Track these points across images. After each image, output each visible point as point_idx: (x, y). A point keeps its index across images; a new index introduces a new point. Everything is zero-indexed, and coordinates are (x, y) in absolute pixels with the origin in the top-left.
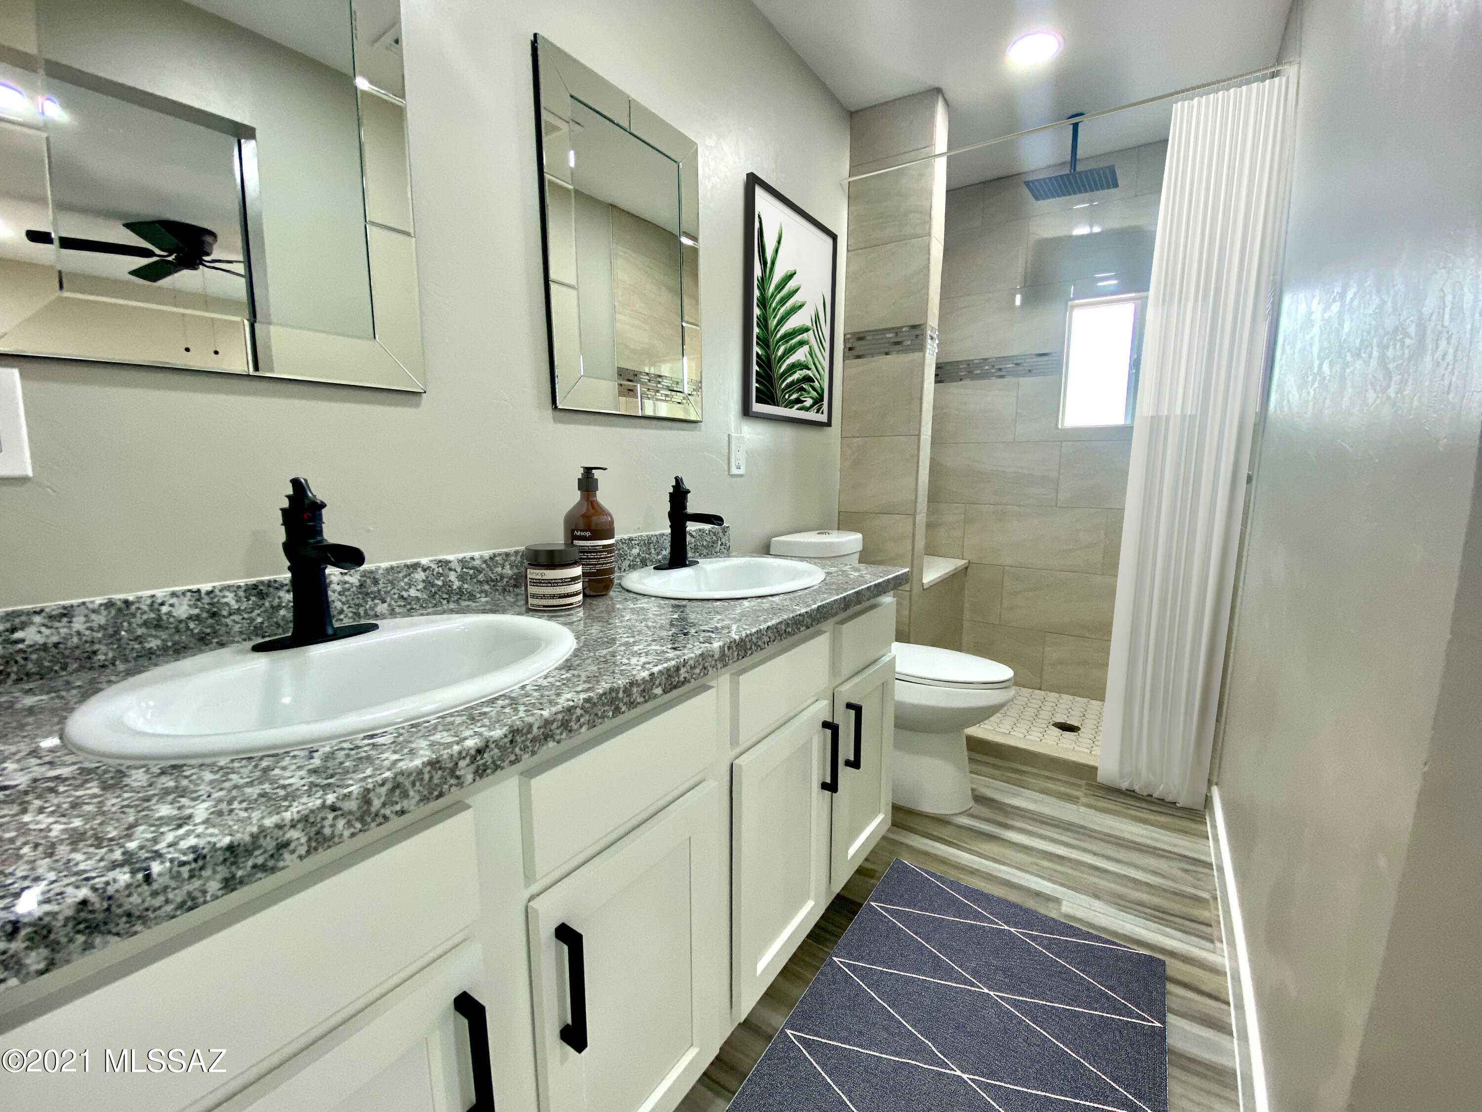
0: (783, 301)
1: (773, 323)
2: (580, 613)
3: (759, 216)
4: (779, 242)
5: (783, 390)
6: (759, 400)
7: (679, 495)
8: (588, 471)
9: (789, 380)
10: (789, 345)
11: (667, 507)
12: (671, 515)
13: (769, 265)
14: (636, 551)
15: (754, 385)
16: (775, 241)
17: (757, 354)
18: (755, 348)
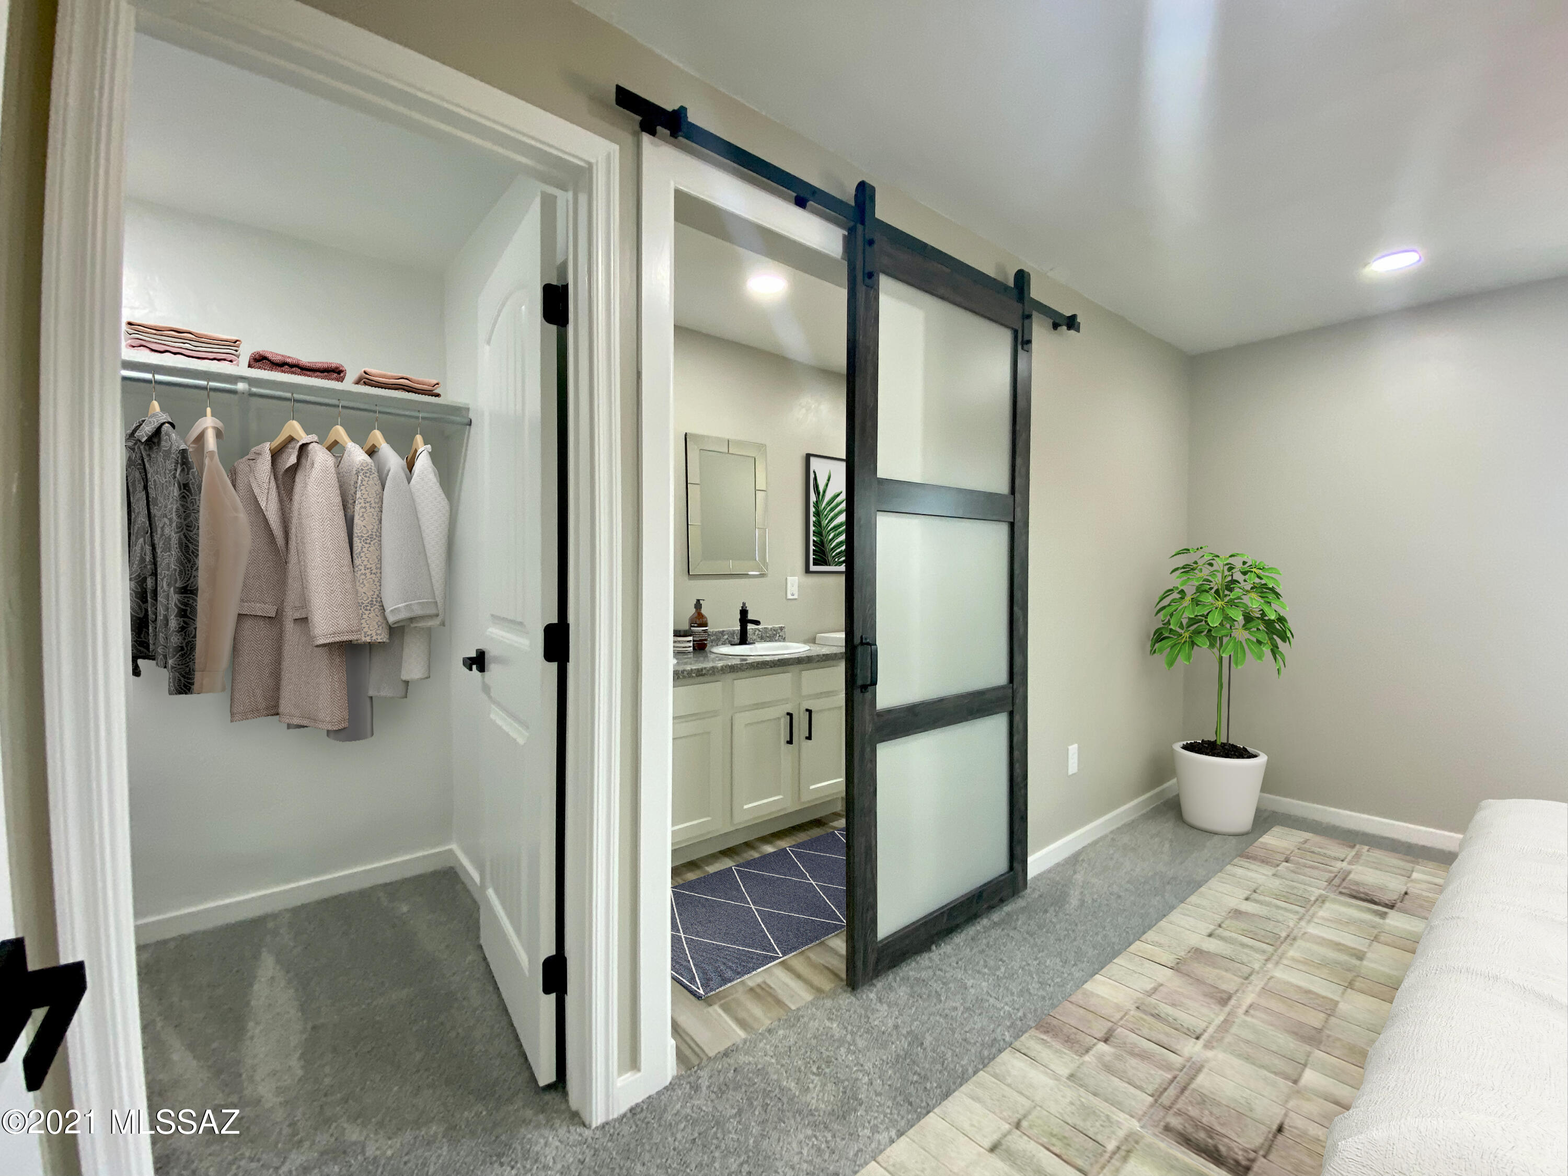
0: (832, 510)
1: (825, 522)
2: (691, 655)
3: (814, 472)
4: (829, 480)
5: (834, 557)
6: (815, 564)
7: (744, 612)
8: (698, 601)
9: (838, 551)
10: (837, 532)
11: (739, 617)
12: (740, 620)
13: (821, 494)
14: (726, 637)
15: (812, 557)
16: (825, 481)
17: (814, 541)
18: (812, 538)
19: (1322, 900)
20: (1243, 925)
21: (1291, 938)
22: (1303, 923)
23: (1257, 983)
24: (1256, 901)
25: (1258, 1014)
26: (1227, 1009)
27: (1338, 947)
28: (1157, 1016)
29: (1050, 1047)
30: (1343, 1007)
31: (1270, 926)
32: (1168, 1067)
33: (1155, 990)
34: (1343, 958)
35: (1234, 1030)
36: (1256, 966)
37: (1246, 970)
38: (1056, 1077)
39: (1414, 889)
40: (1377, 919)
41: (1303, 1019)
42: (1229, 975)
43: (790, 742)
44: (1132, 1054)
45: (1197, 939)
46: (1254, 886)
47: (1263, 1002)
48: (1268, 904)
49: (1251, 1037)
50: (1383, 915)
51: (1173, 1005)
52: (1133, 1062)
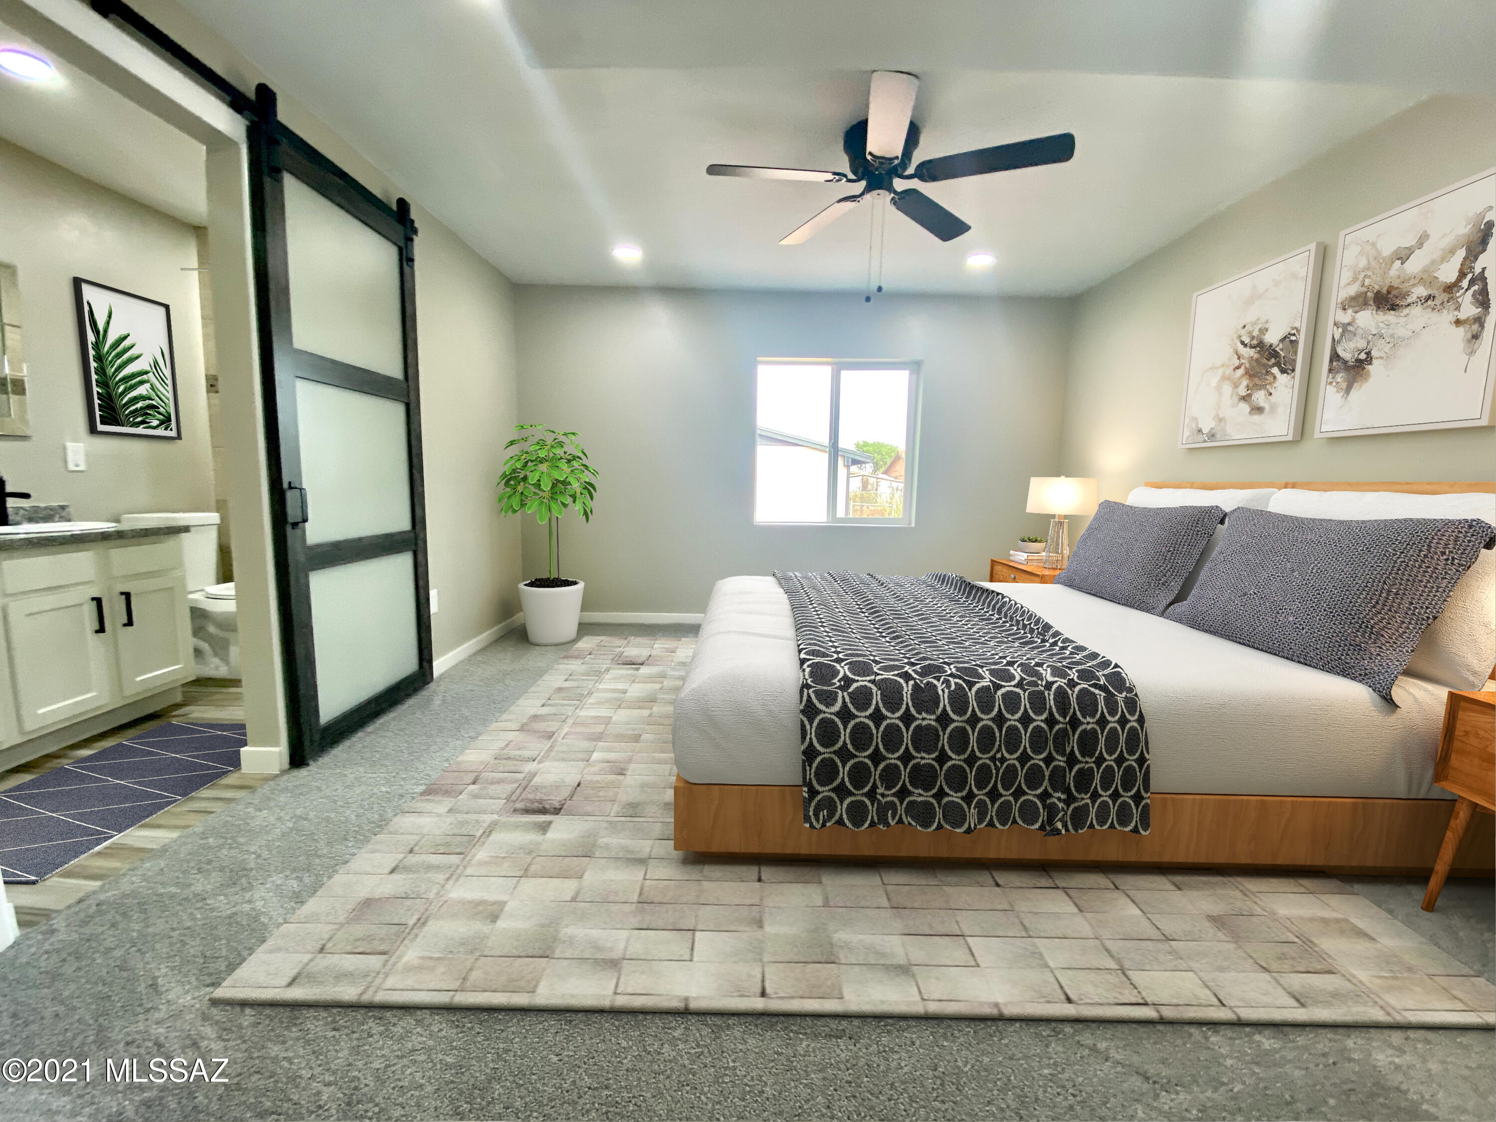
0: (119, 356)
1: (110, 371)
3: (88, 302)
4: (110, 316)
5: (128, 415)
6: (102, 422)
9: (133, 408)
10: (128, 385)
13: (102, 333)
15: (98, 413)
16: (105, 318)
17: (98, 393)
18: (96, 389)
19: (608, 670)
20: (563, 695)
21: (590, 693)
22: (577, 711)
23: (570, 721)
24: (572, 680)
25: (570, 737)
26: (552, 740)
27: (614, 691)
28: (509, 758)
29: (434, 801)
30: (615, 718)
31: (579, 691)
32: (516, 781)
33: (507, 745)
34: (617, 695)
35: (556, 749)
36: (570, 714)
37: (564, 717)
38: (439, 815)
39: (654, 653)
40: (636, 672)
41: (593, 731)
42: (553, 723)
43: (101, 629)
44: (492, 783)
45: (533, 711)
46: (570, 672)
47: (572, 730)
48: (578, 680)
49: (565, 749)
50: (638, 669)
51: (519, 749)
52: (493, 787)
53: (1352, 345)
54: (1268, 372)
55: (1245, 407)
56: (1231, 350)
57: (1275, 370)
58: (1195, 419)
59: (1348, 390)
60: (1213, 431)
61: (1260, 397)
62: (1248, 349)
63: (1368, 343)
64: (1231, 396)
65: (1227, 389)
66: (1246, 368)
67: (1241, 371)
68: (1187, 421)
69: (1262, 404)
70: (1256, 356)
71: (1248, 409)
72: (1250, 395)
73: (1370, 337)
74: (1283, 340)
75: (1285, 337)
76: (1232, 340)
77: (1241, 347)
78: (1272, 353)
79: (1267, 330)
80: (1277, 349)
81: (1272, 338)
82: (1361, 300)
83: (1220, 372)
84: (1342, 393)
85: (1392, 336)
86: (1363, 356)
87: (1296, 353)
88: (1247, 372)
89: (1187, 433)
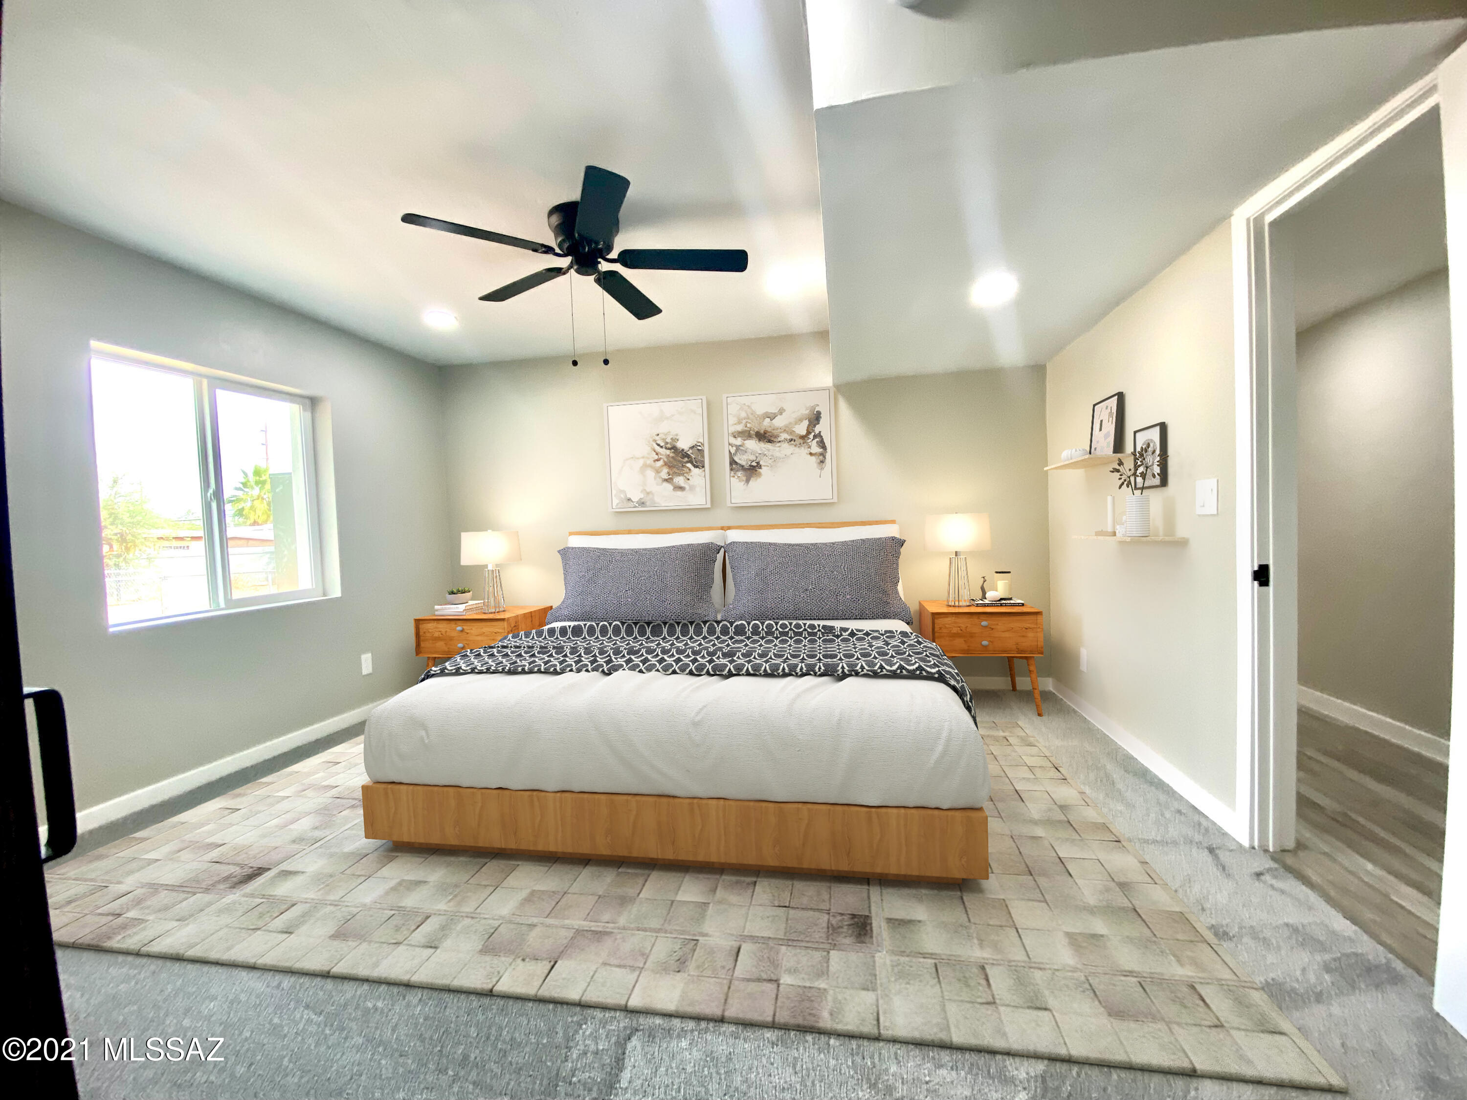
53: (745, 457)
54: (683, 466)
55: (669, 487)
56: (649, 448)
57: (689, 465)
58: (624, 492)
59: (748, 481)
60: (642, 501)
61: (680, 480)
62: (664, 450)
63: (757, 457)
64: (655, 479)
65: (650, 474)
66: (664, 461)
67: (661, 463)
68: (614, 492)
69: (682, 485)
70: (672, 455)
71: (672, 488)
72: (671, 479)
73: (757, 455)
74: (692, 448)
75: (693, 447)
76: (649, 442)
77: (658, 449)
78: (684, 454)
79: (678, 440)
80: (688, 453)
81: (684, 444)
82: (747, 434)
83: (641, 462)
84: (743, 483)
85: (772, 456)
86: (754, 464)
87: (703, 456)
88: (666, 464)
89: (616, 501)
